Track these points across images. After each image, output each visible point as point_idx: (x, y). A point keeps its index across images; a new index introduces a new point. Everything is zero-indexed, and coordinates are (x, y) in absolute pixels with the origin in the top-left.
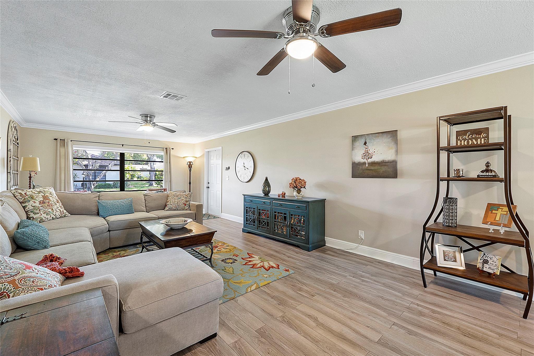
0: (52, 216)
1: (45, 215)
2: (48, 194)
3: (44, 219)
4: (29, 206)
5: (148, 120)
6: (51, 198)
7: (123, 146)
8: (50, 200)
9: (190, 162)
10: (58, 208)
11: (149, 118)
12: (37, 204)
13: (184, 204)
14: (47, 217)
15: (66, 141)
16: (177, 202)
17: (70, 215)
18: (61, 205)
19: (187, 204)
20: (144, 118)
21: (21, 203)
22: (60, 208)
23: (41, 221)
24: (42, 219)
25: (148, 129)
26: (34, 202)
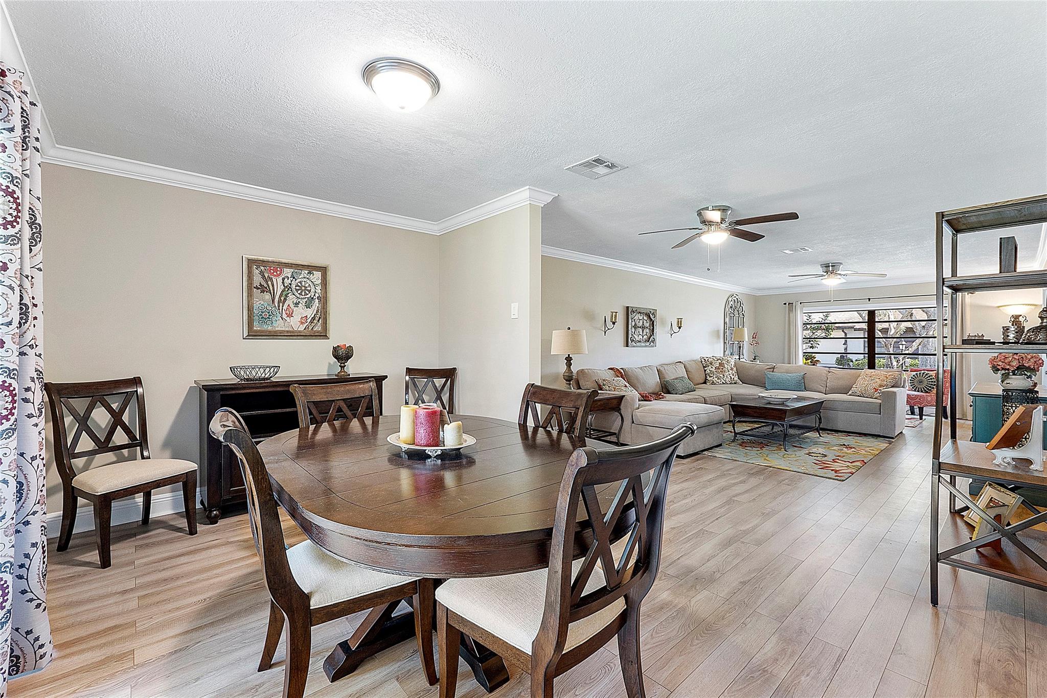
0: (723, 381)
1: (716, 379)
2: (724, 362)
3: (715, 382)
4: (708, 370)
5: (831, 270)
6: (726, 366)
7: (869, 301)
8: (725, 367)
9: (1018, 317)
10: (730, 374)
11: (831, 267)
12: (713, 369)
13: (875, 388)
14: (717, 381)
15: (794, 304)
16: (865, 386)
17: (741, 383)
18: (734, 373)
19: (880, 390)
20: (825, 269)
21: (704, 367)
22: (731, 375)
23: (713, 383)
24: (713, 382)
25: (832, 282)
26: (712, 367)
